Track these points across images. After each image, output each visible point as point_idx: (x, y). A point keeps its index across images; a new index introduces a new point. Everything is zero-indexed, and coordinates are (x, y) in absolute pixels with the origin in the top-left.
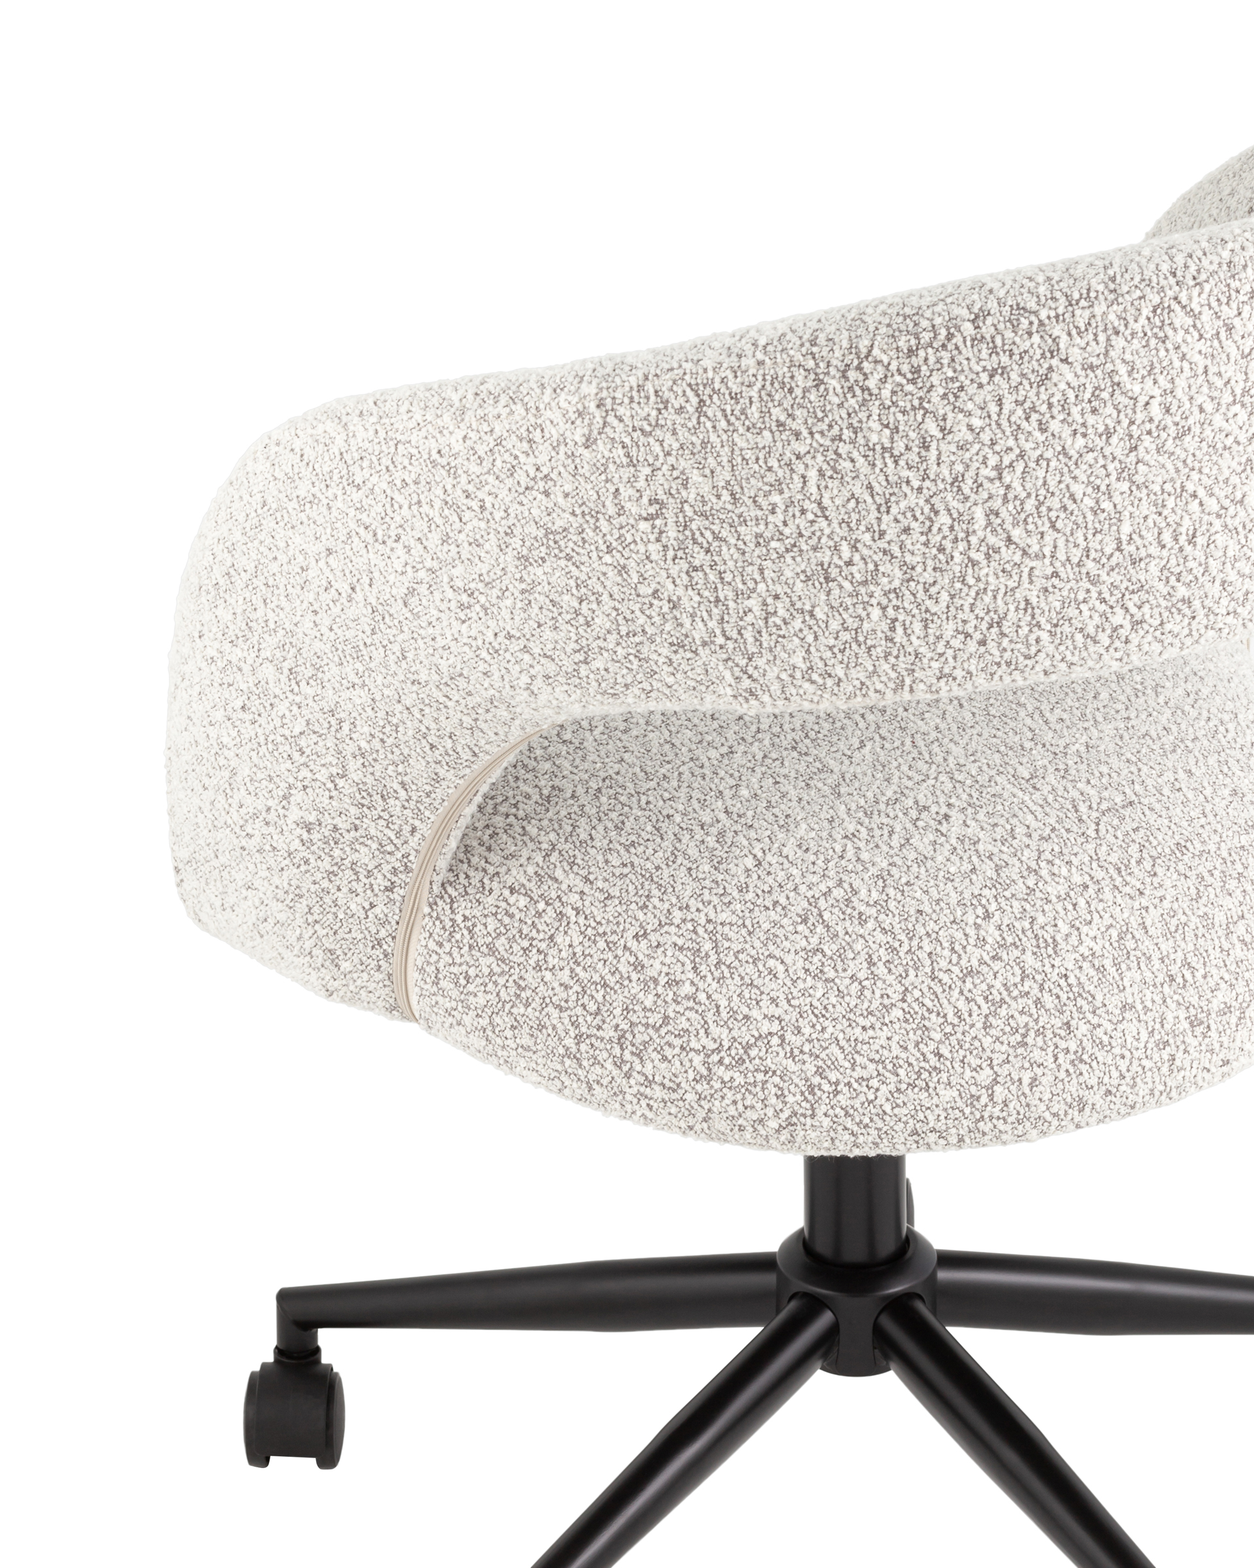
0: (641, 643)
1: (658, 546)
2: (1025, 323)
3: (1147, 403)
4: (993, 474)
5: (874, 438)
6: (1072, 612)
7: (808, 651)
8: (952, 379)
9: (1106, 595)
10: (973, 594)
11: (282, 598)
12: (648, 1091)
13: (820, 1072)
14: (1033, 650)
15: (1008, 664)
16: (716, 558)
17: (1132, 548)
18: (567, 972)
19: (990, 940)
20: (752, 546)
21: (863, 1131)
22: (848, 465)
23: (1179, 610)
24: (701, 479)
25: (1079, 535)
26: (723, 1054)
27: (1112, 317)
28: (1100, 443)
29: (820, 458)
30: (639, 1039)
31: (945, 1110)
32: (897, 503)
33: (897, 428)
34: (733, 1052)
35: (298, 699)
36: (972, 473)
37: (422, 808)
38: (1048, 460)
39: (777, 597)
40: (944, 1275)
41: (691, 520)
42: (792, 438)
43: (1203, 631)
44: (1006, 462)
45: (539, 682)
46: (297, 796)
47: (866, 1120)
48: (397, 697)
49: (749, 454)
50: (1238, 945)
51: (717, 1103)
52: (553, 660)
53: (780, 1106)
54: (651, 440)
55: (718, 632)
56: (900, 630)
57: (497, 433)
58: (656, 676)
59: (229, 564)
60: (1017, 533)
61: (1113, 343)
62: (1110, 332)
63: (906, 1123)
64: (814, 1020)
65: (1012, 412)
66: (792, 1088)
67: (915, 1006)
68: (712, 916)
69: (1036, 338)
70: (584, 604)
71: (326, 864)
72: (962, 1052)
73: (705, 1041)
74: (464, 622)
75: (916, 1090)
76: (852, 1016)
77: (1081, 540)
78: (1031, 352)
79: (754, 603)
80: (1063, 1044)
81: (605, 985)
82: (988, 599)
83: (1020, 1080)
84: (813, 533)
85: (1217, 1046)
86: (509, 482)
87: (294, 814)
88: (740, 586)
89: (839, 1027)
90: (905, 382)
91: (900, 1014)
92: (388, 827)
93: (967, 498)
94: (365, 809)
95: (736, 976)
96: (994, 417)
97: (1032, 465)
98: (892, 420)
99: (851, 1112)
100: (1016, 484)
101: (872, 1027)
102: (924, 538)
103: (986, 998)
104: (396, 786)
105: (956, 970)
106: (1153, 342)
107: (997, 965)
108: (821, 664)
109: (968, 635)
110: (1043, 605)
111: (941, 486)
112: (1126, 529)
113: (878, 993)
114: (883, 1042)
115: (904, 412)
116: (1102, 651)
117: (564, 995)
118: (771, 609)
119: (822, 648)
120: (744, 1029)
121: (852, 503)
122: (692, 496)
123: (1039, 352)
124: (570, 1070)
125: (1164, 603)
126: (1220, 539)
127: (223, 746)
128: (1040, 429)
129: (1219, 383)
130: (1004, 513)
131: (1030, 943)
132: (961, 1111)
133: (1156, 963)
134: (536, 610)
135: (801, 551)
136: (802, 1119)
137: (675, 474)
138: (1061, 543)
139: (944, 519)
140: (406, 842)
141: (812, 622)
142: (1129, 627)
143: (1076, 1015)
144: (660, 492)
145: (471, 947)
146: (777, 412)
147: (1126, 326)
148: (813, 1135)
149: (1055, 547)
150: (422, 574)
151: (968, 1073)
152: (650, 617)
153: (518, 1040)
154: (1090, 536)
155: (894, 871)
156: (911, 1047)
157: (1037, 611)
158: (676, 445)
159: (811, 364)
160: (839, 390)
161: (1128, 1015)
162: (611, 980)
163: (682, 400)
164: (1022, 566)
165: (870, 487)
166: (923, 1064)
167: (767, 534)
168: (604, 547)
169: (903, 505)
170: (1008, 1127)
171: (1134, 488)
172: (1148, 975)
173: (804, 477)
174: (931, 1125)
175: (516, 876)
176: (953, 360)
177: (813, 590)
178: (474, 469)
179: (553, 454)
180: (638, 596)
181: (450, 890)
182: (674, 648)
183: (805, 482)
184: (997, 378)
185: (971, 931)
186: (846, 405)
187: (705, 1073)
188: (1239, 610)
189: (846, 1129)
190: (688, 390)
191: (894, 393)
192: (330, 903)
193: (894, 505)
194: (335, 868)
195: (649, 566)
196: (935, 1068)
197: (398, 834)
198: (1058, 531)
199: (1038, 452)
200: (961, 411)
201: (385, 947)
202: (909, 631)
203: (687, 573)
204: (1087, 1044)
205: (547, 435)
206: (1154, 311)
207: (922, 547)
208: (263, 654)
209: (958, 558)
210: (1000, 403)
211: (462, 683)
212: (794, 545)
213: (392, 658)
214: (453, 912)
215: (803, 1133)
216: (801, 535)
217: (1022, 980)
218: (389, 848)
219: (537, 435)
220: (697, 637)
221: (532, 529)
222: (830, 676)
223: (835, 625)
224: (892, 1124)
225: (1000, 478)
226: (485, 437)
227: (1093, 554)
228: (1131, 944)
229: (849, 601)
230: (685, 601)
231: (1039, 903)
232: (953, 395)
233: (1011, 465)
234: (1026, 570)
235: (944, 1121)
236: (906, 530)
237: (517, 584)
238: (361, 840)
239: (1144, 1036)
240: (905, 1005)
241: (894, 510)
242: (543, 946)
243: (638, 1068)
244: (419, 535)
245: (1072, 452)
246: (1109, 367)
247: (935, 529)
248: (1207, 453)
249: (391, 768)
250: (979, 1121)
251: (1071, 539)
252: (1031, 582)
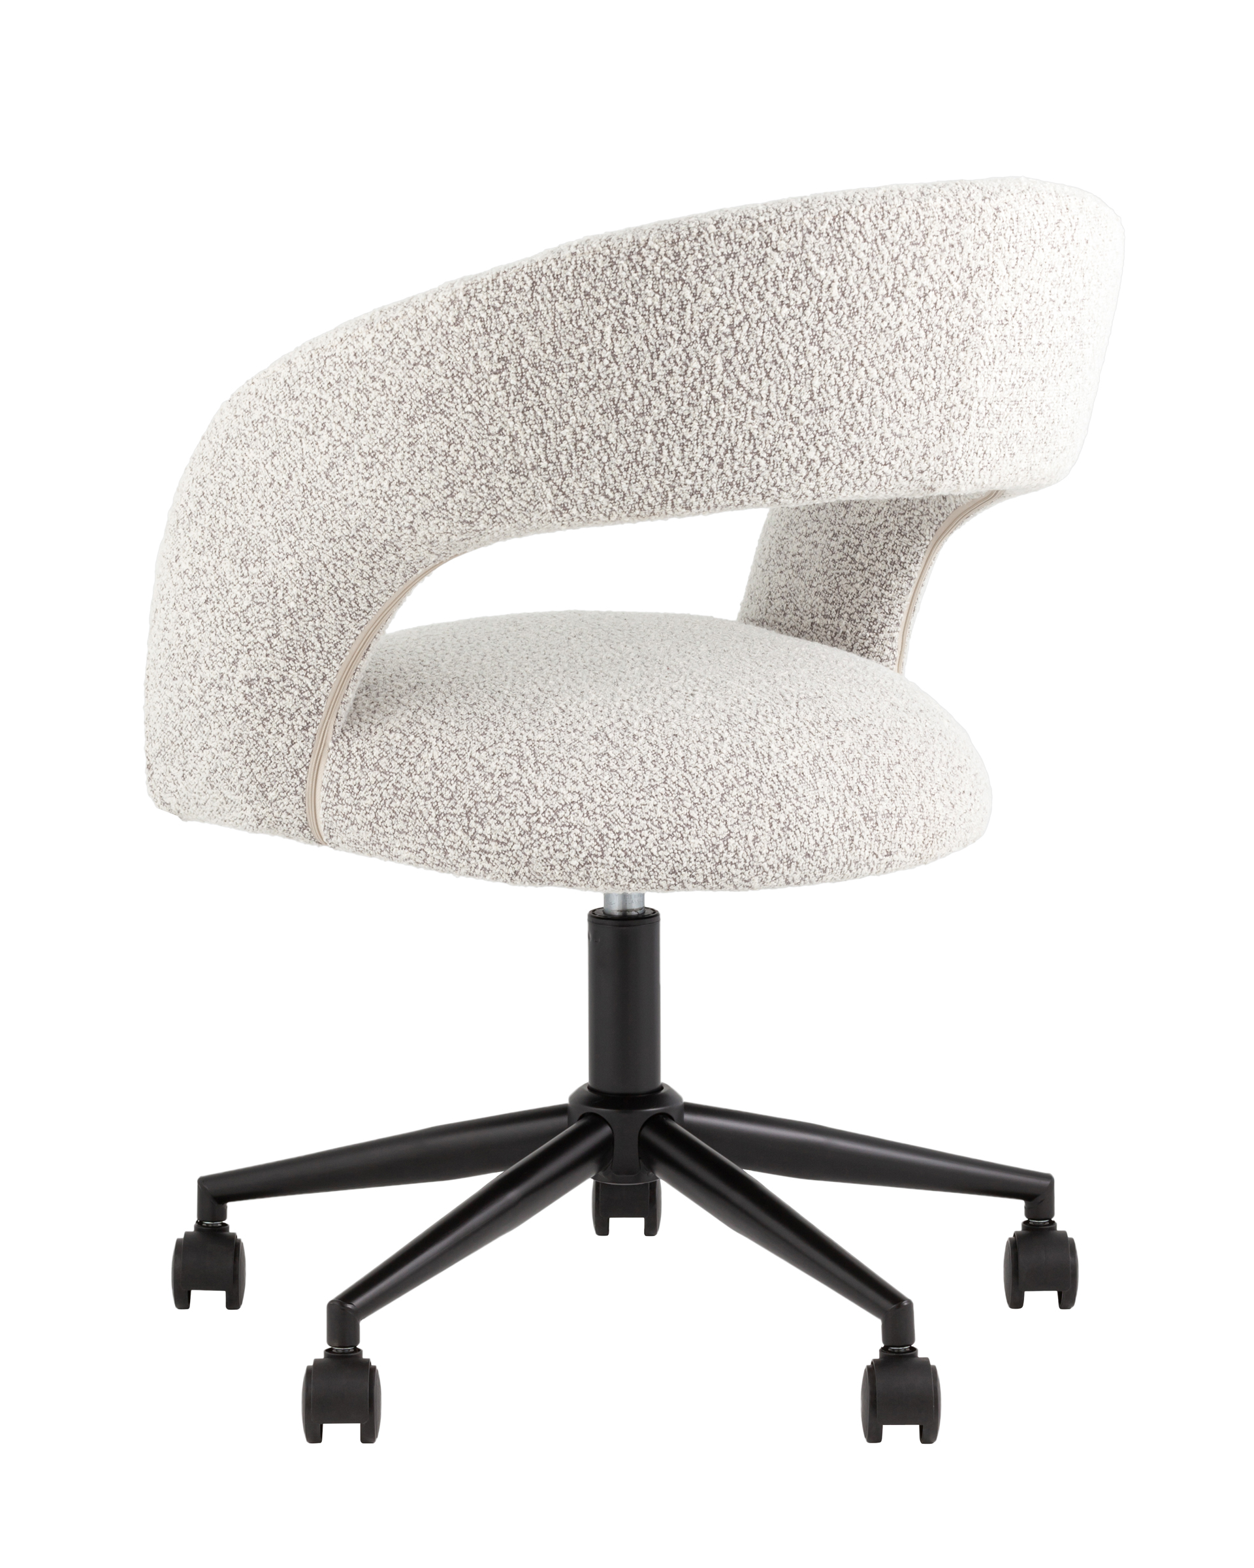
0: (491, 474)
1: (504, 393)
2: (749, 225)
3: (830, 286)
4: (728, 331)
5: (649, 301)
6: (780, 445)
7: (603, 470)
8: (701, 260)
9: (803, 434)
10: (714, 424)
11: (238, 504)
12: (487, 848)
13: (607, 825)
14: (755, 473)
15: (738, 485)
16: (542, 399)
17: (820, 399)
18: (430, 775)
19: (724, 751)
20: (566, 387)
21: (638, 868)
22: (631, 321)
23: (853, 455)
24: (533, 338)
25: (785, 383)
26: (540, 816)
27: (806, 221)
28: (799, 313)
29: (613, 317)
30: (481, 811)
31: (695, 854)
32: (664, 351)
33: (664, 294)
34: (547, 814)
35: (246, 580)
36: (714, 329)
37: (331, 658)
38: (764, 323)
39: (583, 427)
40: (688, 1117)
41: (527, 370)
42: (595, 304)
43: (868, 475)
44: (737, 322)
45: (418, 520)
46: (244, 658)
47: (640, 860)
48: (318, 557)
49: (566, 317)
50: (896, 778)
51: (535, 850)
52: (429, 497)
53: (579, 849)
54: (500, 313)
55: (543, 457)
56: (665, 452)
57: (396, 329)
58: (500, 502)
59: (200, 494)
60: (744, 378)
61: (807, 239)
62: (805, 232)
63: (667, 863)
64: (603, 794)
65: (740, 285)
66: (588, 836)
67: (674, 787)
68: (531, 736)
69: (757, 234)
70: (452, 446)
71: (261, 713)
72: (706, 815)
73: (526, 808)
74: (368, 479)
75: (674, 839)
76: (629, 791)
77: (786, 388)
78: (753, 243)
79: (567, 432)
80: (776, 816)
81: (457, 780)
82: (724, 429)
83: (746, 836)
84: (608, 375)
85: (883, 838)
86: (402, 363)
87: (241, 674)
88: (559, 419)
89: (621, 798)
90: (669, 261)
91: (663, 791)
92: (306, 676)
93: (710, 349)
94: (291, 662)
95: (548, 769)
96: (729, 287)
97: (754, 325)
98: (661, 289)
99: (629, 853)
100: (743, 340)
101: (643, 798)
102: (681, 379)
103: (722, 784)
104: (314, 640)
105: (701, 766)
106: (833, 240)
107: (729, 766)
108: (612, 481)
109: (711, 459)
110: (761, 437)
111: (694, 338)
112: (817, 383)
113: (647, 778)
114: (651, 807)
115: (669, 283)
116: (801, 480)
117: (428, 790)
118: (579, 437)
119: (613, 467)
120: (554, 800)
121: (634, 352)
122: (527, 352)
123: (758, 243)
124: (431, 842)
125: (843, 447)
126: (880, 402)
127: (190, 637)
128: (759, 299)
129: (877, 277)
130: (735, 362)
131: (751, 755)
132: (706, 856)
133: (840, 778)
134: (419, 458)
135: (600, 390)
136: (595, 859)
137: (516, 336)
138: (773, 389)
139: (695, 364)
140: (318, 689)
141: (606, 446)
142: (819, 462)
143: (784, 799)
144: (506, 351)
145: (362, 767)
146: (585, 286)
147: (815, 228)
148: (603, 871)
149: (769, 392)
150: (340, 449)
151: (710, 829)
152: (496, 451)
153: (395, 827)
154: (792, 386)
155: (657, 715)
156: (670, 811)
157: (757, 442)
158: (516, 315)
159: (607, 252)
160: (626, 268)
161: (820, 804)
162: (461, 777)
163: (521, 283)
164: (747, 405)
165: (646, 339)
166: (679, 822)
167: (577, 378)
168: (466, 400)
169: (668, 352)
170: (739, 872)
171: (821, 352)
172: (833, 783)
173: (602, 332)
174: (685, 865)
175: (394, 722)
176: (702, 248)
177: (607, 420)
178: (379, 358)
179: (434, 335)
180: (489, 434)
181: (347, 733)
182: (513, 475)
183: (602, 337)
184: (731, 260)
185: (712, 747)
186: (630, 278)
187: (527, 829)
188: (893, 462)
189: (625, 866)
190: (526, 276)
191: (662, 269)
192: (263, 744)
193: (662, 353)
194: (268, 715)
195: (497, 409)
196: (687, 825)
197: (314, 681)
198: (771, 379)
199: (758, 316)
200: (707, 282)
201: (301, 775)
202: (671, 454)
203: (523, 412)
204: (793, 819)
205: (430, 322)
206: (834, 220)
207: (681, 387)
208: (222, 554)
209: (704, 397)
210: (733, 278)
211: (364, 533)
212: (595, 386)
213: (316, 523)
214: (349, 746)
215: (595, 869)
216: (599, 377)
217: (747, 775)
218: (307, 694)
219: (423, 325)
220: (528, 462)
221: (418, 395)
222: (618, 491)
223: (622, 448)
224: (658, 863)
225: (733, 335)
226: (387, 335)
227: (794, 401)
228: (822, 764)
229: (631, 429)
230: (521, 434)
231: (757, 735)
232: (701, 271)
233: (739, 325)
234: (750, 408)
235: (693, 863)
236: (670, 373)
237: (406, 440)
238: (287, 689)
239: (832, 819)
240: (666, 786)
241: (662, 357)
242: (413, 760)
243: (480, 831)
244: (339, 419)
245: (780, 318)
246: (804, 256)
247: (689, 372)
248: (870, 332)
249: (311, 623)
250: (717, 864)
251: (780, 387)
252: (753, 418)
